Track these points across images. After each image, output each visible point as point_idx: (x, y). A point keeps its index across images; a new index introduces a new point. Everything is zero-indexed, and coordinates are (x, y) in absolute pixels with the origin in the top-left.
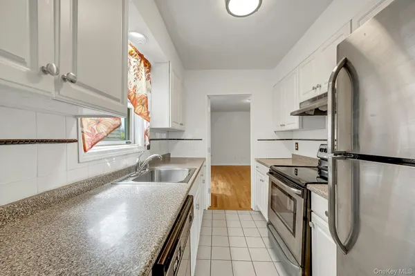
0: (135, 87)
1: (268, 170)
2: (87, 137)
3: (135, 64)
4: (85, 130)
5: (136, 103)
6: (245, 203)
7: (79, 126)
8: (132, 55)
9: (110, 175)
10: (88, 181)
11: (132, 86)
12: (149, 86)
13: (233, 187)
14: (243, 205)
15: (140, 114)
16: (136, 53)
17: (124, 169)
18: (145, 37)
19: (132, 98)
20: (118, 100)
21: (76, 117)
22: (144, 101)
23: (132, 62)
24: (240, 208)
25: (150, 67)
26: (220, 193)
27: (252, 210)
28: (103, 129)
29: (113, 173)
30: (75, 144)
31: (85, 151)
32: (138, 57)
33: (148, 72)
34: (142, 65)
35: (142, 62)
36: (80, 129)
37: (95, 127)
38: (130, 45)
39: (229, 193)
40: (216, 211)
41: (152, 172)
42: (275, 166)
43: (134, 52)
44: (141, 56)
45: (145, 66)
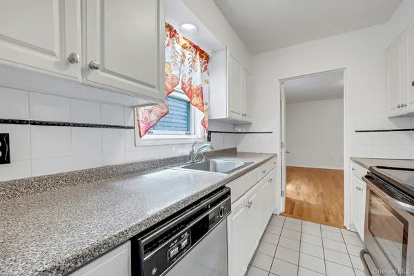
0: (190, 79)
1: (365, 172)
2: (142, 125)
3: (189, 56)
4: (141, 118)
5: (191, 94)
6: (336, 218)
7: (136, 115)
8: (185, 48)
9: (164, 160)
10: (142, 163)
11: (188, 78)
12: (207, 77)
13: (321, 195)
14: (331, 218)
15: (196, 106)
16: (190, 46)
17: (179, 157)
18: (196, 26)
19: (187, 89)
20: (154, 87)
21: (133, 107)
22: (199, 92)
23: (186, 55)
24: (327, 222)
25: (207, 58)
26: (301, 198)
27: (345, 228)
28: (153, 117)
29: (167, 159)
30: (132, 130)
31: (141, 137)
32: (193, 49)
33: (205, 63)
34: (198, 56)
35: (198, 53)
36: (136, 117)
37: (147, 116)
38: (184, 38)
39: (313, 201)
40: (289, 219)
41: (208, 163)
42: (378, 167)
43: (188, 45)
44: (195, 47)
45: (202, 57)
